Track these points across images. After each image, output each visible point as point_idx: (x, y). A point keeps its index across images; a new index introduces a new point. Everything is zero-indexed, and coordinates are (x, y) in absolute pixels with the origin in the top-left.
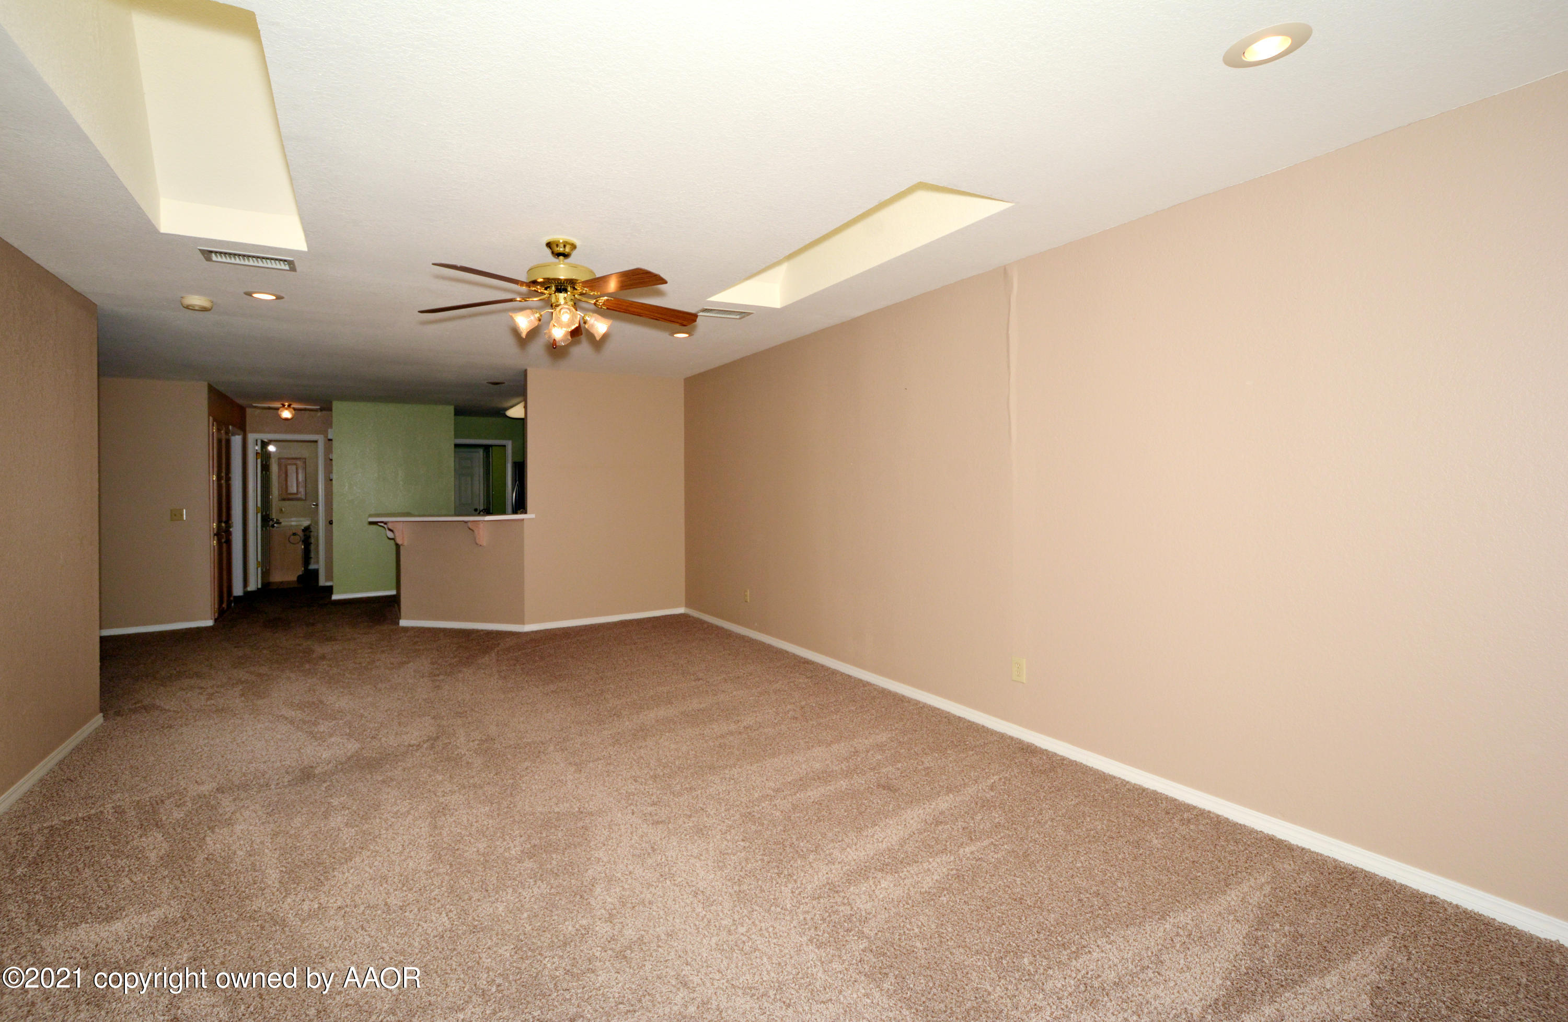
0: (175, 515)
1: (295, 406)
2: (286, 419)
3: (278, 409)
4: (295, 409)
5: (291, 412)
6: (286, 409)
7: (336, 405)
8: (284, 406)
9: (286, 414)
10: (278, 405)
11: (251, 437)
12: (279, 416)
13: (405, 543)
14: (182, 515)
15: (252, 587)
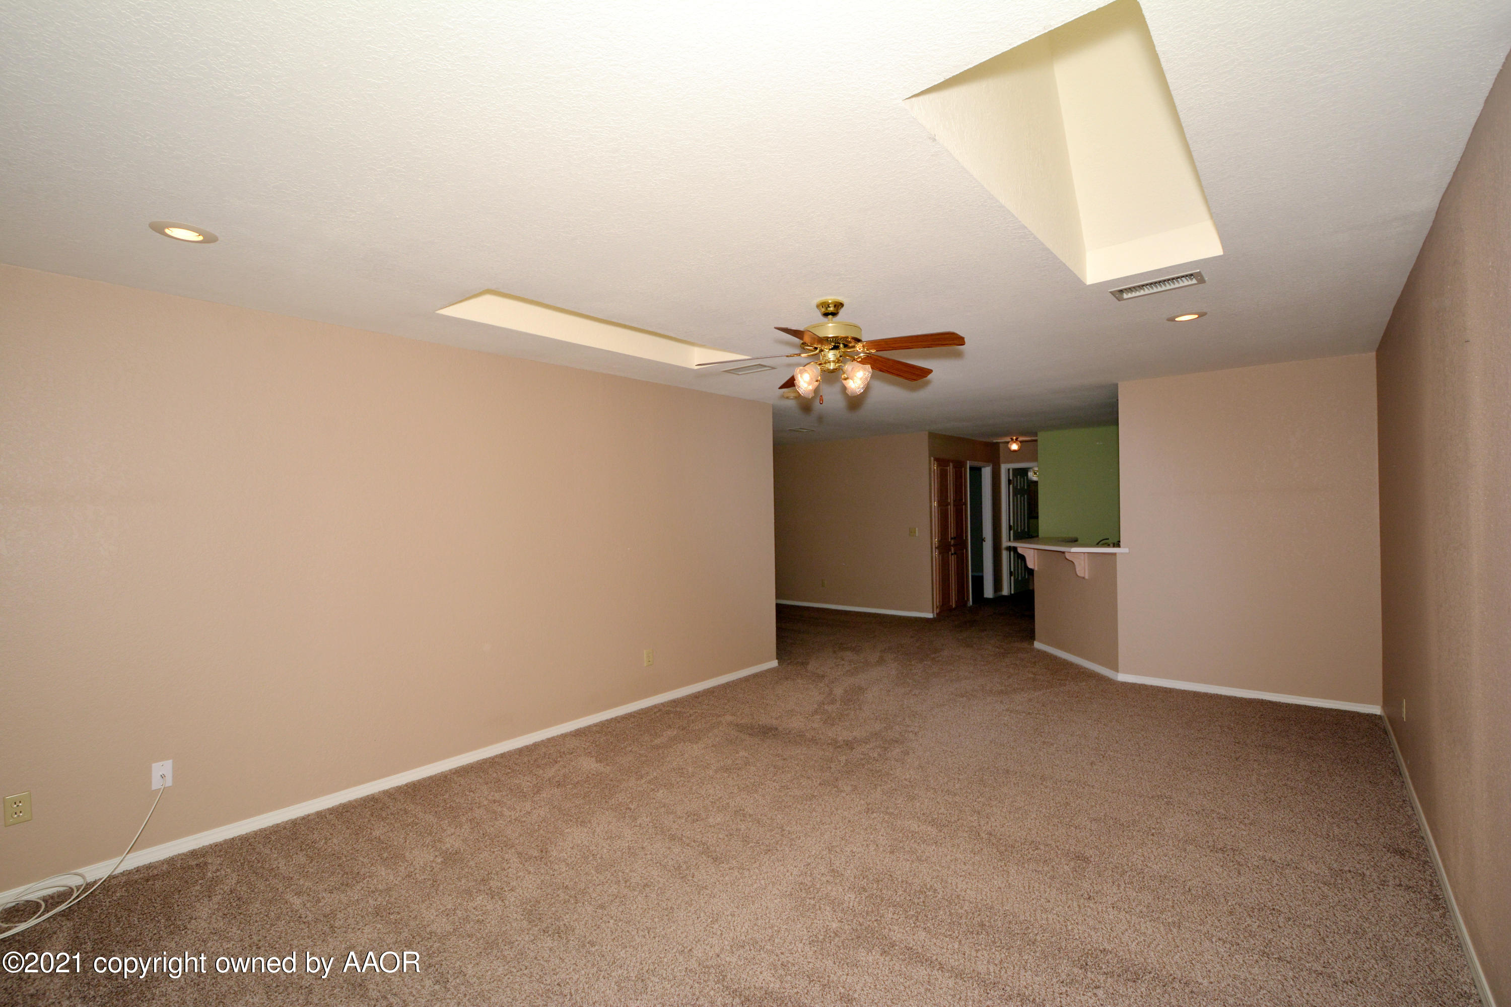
0: (912, 532)
1: (1020, 439)
2: (1015, 451)
3: (1008, 442)
4: (1021, 442)
5: (1017, 444)
6: (1015, 442)
7: (1042, 437)
8: (1012, 439)
9: (1014, 447)
10: (1008, 439)
11: (1004, 468)
12: (1009, 449)
13: (1036, 569)
14: (915, 532)
15: (1005, 592)
